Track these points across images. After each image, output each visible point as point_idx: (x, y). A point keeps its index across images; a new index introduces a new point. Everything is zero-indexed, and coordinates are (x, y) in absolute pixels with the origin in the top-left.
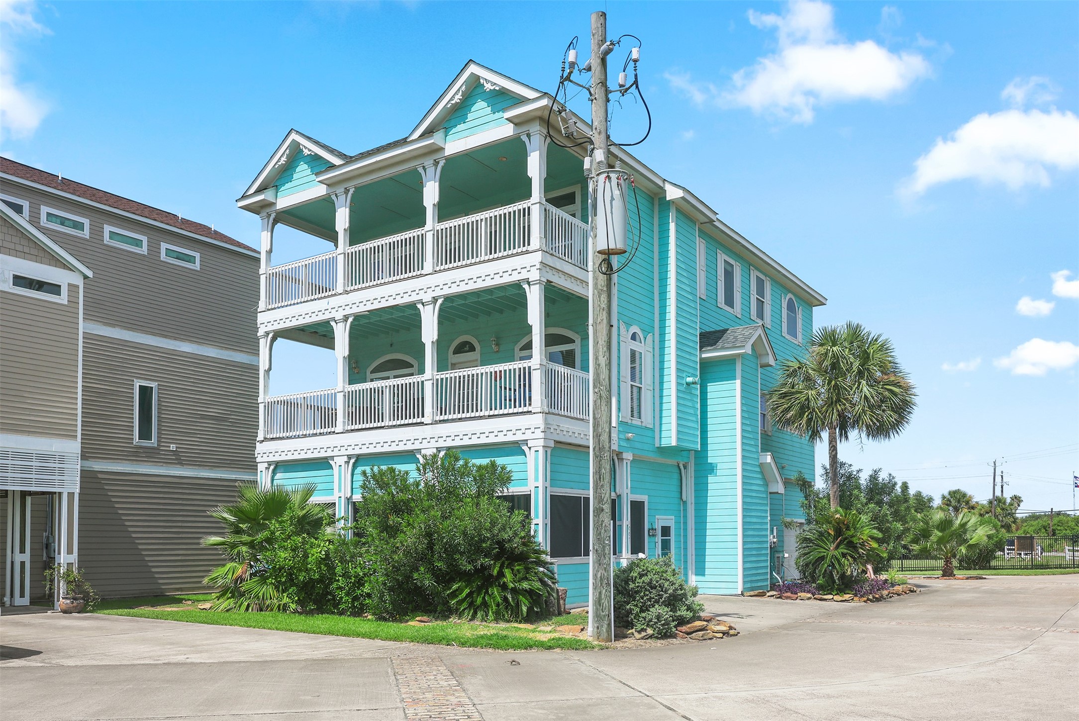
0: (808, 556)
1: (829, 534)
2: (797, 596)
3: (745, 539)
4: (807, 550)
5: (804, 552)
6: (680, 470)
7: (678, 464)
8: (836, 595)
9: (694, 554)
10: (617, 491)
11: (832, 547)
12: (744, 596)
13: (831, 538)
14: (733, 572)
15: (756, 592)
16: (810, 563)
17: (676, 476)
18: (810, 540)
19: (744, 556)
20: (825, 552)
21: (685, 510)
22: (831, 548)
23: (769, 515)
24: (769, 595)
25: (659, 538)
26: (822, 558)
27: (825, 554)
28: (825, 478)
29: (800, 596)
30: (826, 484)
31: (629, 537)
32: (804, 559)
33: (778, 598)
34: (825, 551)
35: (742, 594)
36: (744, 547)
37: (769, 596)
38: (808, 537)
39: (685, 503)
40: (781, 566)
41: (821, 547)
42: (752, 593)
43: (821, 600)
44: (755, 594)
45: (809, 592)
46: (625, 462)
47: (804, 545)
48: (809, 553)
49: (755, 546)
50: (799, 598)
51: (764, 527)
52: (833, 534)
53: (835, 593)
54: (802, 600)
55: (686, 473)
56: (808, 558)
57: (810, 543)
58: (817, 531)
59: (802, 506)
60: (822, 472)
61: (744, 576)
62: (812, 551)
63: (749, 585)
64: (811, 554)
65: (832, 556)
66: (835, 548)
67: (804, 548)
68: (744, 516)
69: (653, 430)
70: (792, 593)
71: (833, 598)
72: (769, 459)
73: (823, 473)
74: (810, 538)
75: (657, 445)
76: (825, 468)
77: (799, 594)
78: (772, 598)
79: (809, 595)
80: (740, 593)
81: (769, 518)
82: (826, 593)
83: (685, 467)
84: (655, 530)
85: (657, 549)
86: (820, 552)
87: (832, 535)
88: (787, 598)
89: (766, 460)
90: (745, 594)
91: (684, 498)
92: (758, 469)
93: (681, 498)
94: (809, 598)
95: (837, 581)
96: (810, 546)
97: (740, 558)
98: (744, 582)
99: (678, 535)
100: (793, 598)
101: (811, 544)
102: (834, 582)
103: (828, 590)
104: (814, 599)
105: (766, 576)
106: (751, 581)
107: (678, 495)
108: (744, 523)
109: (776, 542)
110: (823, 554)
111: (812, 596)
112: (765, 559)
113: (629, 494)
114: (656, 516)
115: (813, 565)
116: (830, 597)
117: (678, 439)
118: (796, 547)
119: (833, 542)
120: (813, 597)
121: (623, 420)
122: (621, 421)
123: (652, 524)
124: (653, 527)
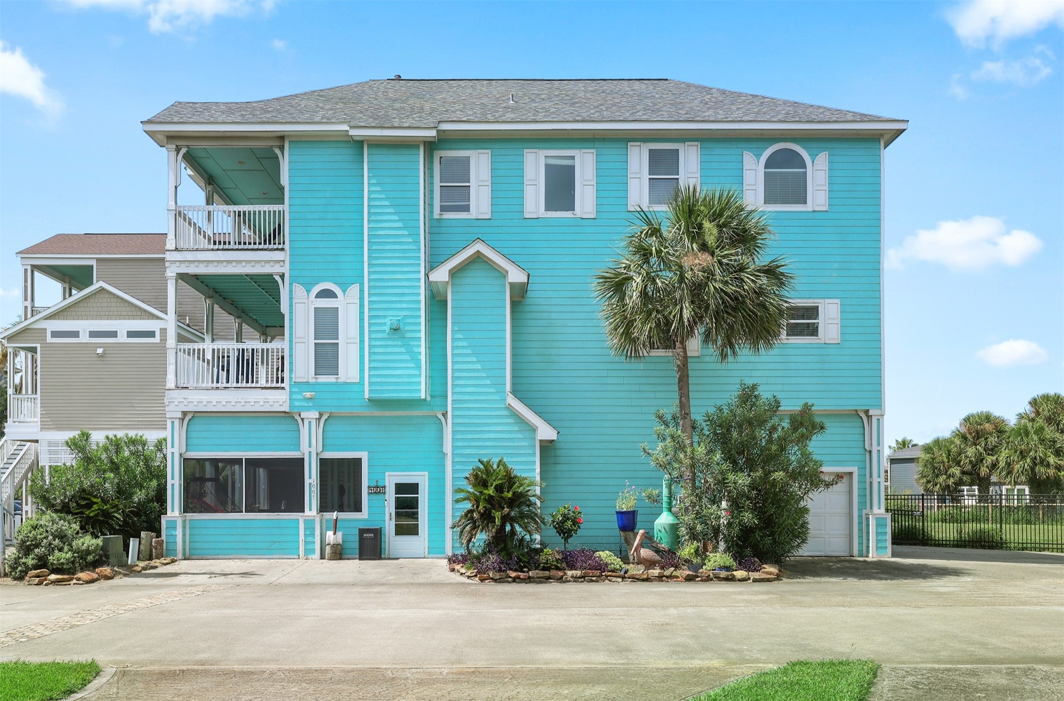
6: (440, 420)
7: (436, 414)
10: (301, 449)
17: (433, 427)
23: (537, 467)
25: (391, 495)
31: (314, 494)
46: (306, 422)
55: (447, 424)
69: (360, 384)
81: (537, 471)
83: (446, 417)
84: (385, 487)
85: (386, 508)
91: (445, 451)
92: (504, 413)
93: (442, 451)
107: (437, 448)
114: (387, 474)
117: (372, 391)
121: (297, 380)
122: (295, 382)
123: (377, 481)
124: (380, 484)
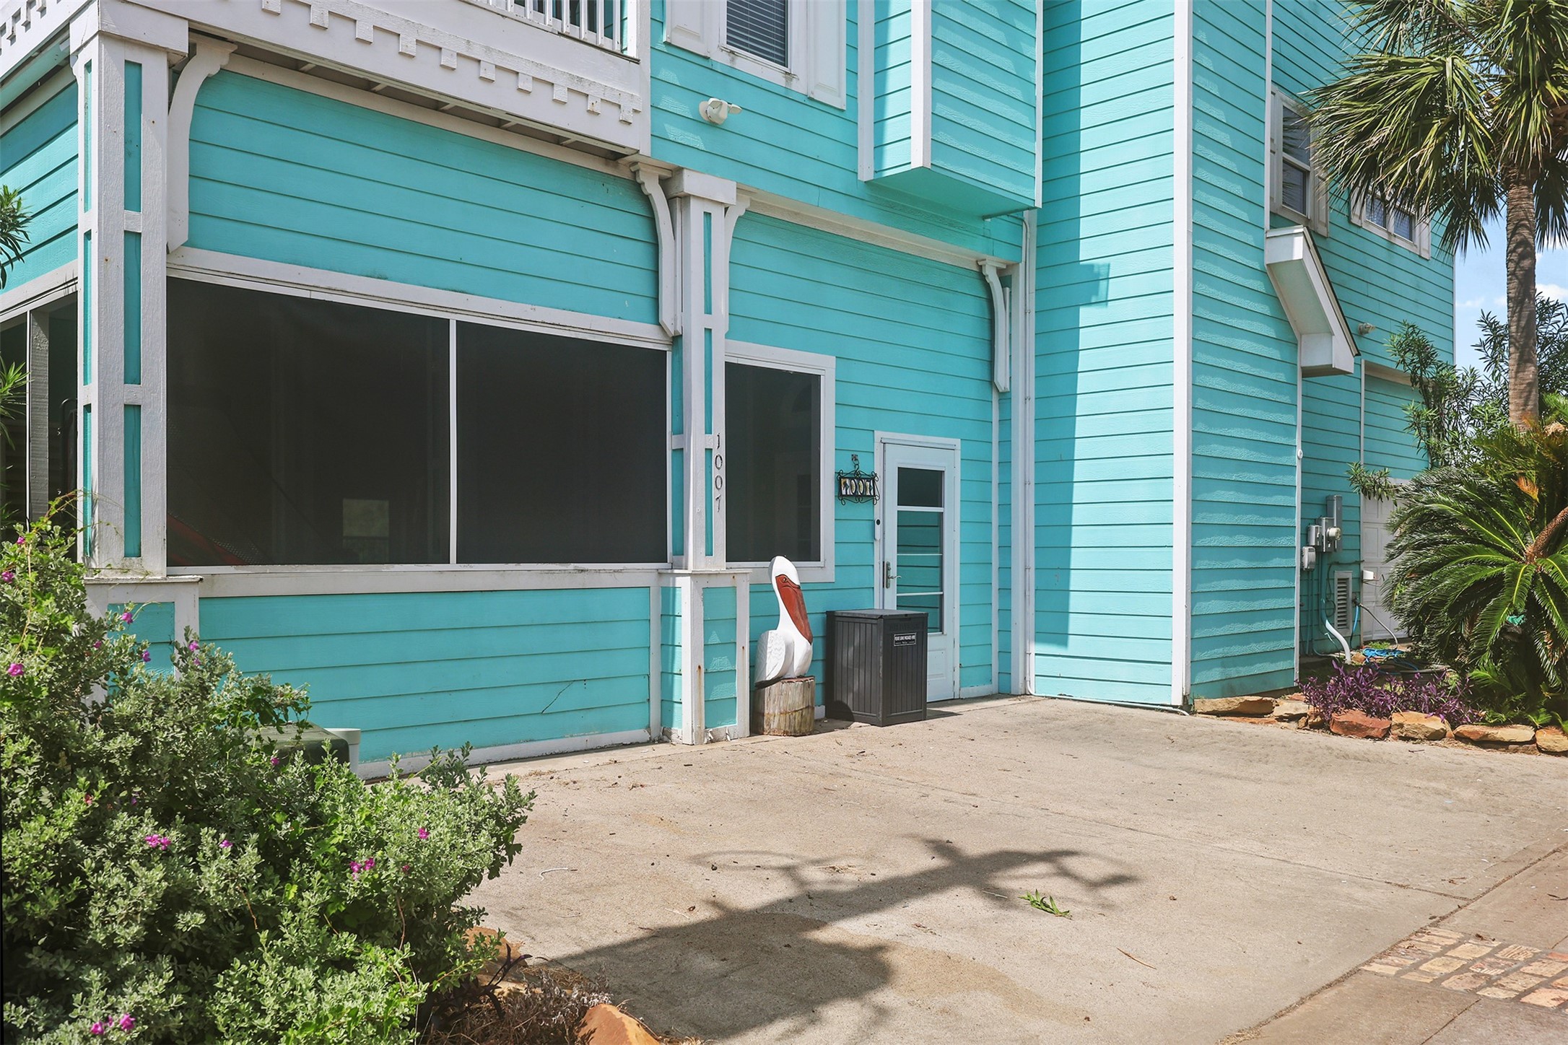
0: (1434, 576)
1: (1520, 497)
2: (1385, 723)
3: (1201, 515)
4: (1431, 556)
5: (1417, 562)
6: (988, 287)
7: (981, 267)
8: (1544, 726)
9: (1032, 564)
10: (666, 318)
11: (1531, 544)
12: (1193, 713)
13: (1528, 511)
14: (1155, 628)
15: (1236, 702)
16: (1443, 603)
17: (972, 307)
18: (1443, 520)
19: (1195, 573)
20: (1504, 565)
21: (1005, 421)
22: (1529, 549)
23: (1298, 442)
24: (1282, 713)
25: (889, 507)
26: (1495, 586)
27: (1505, 570)
28: (1490, 352)
29: (1401, 726)
30: (1491, 371)
31: (720, 493)
32: (1417, 590)
33: (1314, 727)
34: (1501, 558)
35: (1187, 706)
36: (1199, 543)
37: (1281, 719)
38: (1434, 506)
39: (1005, 397)
40: (1350, 605)
41: (1488, 545)
42: (1221, 704)
43: (1485, 743)
44: (1233, 707)
45: (1435, 709)
46: (696, 209)
47: (1421, 537)
48: (1438, 565)
49: (1243, 540)
50: (1396, 731)
51: (1284, 480)
52: (1535, 495)
53: (1544, 718)
54: (1406, 739)
55: (1009, 301)
56: (1435, 584)
57: (1442, 531)
58: (1470, 486)
59: (1416, 425)
60: (1481, 335)
61: (1195, 643)
62: (1450, 560)
63: (1215, 674)
64: (1446, 569)
65: (1535, 576)
66: (1544, 548)
67: (1420, 546)
68: (1196, 436)
69: (846, 116)
70: (1368, 712)
71: (1534, 741)
72: (1297, 247)
73: (1484, 339)
74: (1444, 511)
75: (866, 174)
76: (1490, 325)
77: (1396, 718)
78: (1293, 725)
79: (1436, 723)
80: (1179, 702)
81: (1299, 452)
82: (1503, 717)
83: (1006, 280)
84: (872, 478)
85: (877, 546)
86: (1483, 564)
87: (1530, 499)
88: (1351, 729)
89: (1291, 254)
90: (1198, 706)
91: (1001, 380)
92: (1258, 285)
93: (991, 382)
94: (1436, 736)
95: (1552, 676)
96: (1445, 542)
97: (1179, 581)
98: (1195, 665)
99: (971, 502)
100: (1373, 733)
101: (1446, 536)
102: (1538, 674)
103: (1513, 706)
104: (1460, 738)
105: (1289, 643)
106: (1225, 661)
107: (980, 371)
108: (1196, 459)
109: (1334, 538)
110: (1492, 571)
111: (1447, 727)
112: (1283, 583)
113: (718, 337)
114: (879, 435)
115: (1452, 611)
116: (1521, 733)
117: (936, 144)
118: (1390, 546)
119: (1536, 527)
120: (1450, 732)
121: (679, 41)
122: (666, 43)
123: (855, 458)
124: (865, 469)
